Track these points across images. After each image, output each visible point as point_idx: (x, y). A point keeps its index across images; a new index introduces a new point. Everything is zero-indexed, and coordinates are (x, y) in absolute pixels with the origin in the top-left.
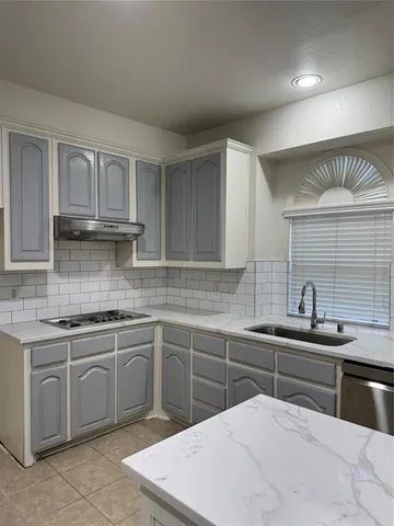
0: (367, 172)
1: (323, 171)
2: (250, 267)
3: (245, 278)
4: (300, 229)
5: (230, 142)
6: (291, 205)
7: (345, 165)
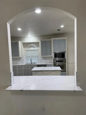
0: (35, 46)
1: (30, 45)
2: (22, 57)
3: (21, 59)
4: (27, 52)
5: (19, 41)
6: (26, 49)
7: (32, 45)
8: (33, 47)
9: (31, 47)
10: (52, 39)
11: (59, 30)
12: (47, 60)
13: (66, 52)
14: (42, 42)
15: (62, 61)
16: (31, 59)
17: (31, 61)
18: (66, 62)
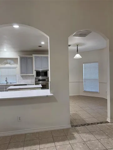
8: (10, 64)
9: (7, 63)
10: (34, 55)
11: (41, 46)
12: (27, 80)
13: (48, 70)
14: (22, 58)
15: (45, 80)
16: (6, 78)
17: (6, 81)
18: (49, 81)
